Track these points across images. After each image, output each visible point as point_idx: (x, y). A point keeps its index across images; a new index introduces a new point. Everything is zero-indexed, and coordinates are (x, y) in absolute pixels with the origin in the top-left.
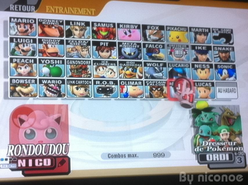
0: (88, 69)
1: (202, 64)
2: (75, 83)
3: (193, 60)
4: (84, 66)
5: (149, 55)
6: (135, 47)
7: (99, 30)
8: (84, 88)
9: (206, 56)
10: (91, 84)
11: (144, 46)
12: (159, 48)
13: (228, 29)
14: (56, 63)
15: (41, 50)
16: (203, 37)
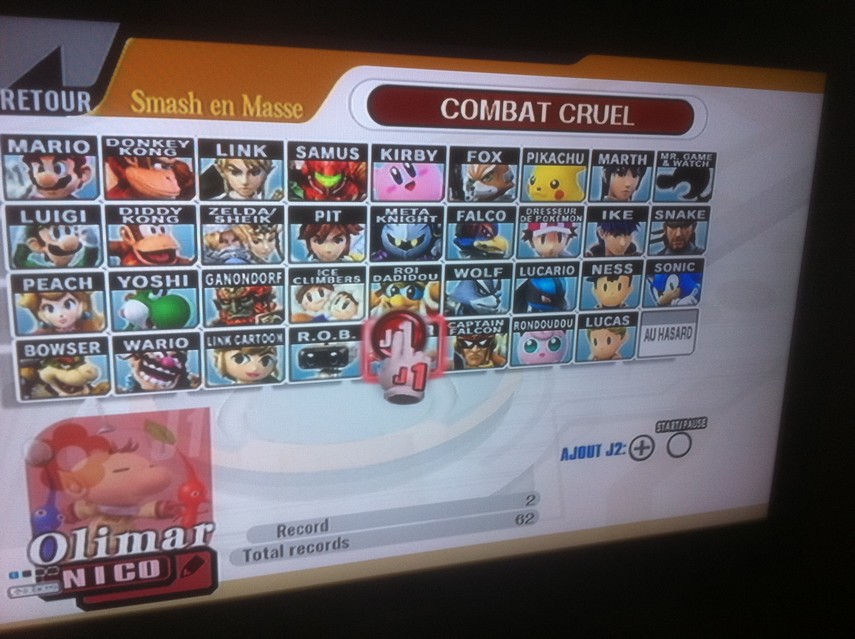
0: (274, 297)
1: (614, 263)
3: (590, 252)
4: (261, 290)
5: (464, 244)
7: (311, 171)
8: (261, 355)
9: (628, 237)
10: (283, 343)
11: (452, 218)
13: (702, 154)
14: (168, 285)
15: (116, 246)
16: (629, 180)
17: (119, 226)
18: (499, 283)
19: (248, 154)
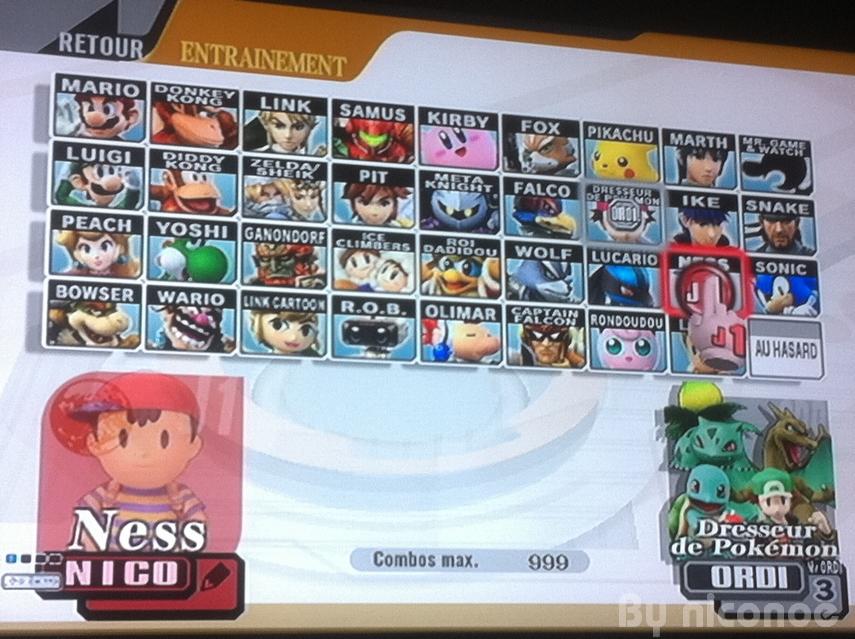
0: (316, 258)
1: (705, 256)
2: (268, 306)
3: (673, 241)
4: (302, 249)
5: (524, 219)
7: (356, 130)
8: (301, 323)
10: (325, 312)
11: (509, 189)
12: (558, 197)
13: (793, 141)
14: (207, 235)
15: (157, 190)
16: (709, 164)
17: (162, 170)
18: (569, 268)
19: (292, 109)
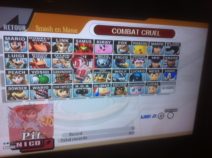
0: (70, 77)
1: (155, 70)
3: (149, 67)
4: (67, 75)
5: (117, 64)
6: (107, 59)
7: (79, 46)
8: (66, 91)
9: (158, 63)
10: (72, 88)
11: (114, 58)
12: (125, 59)
13: (177, 43)
14: (44, 73)
15: (31, 63)
16: (159, 49)
17: (32, 59)
18: (126, 74)
19: (64, 41)
